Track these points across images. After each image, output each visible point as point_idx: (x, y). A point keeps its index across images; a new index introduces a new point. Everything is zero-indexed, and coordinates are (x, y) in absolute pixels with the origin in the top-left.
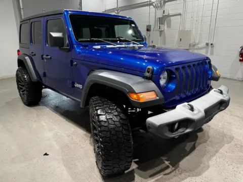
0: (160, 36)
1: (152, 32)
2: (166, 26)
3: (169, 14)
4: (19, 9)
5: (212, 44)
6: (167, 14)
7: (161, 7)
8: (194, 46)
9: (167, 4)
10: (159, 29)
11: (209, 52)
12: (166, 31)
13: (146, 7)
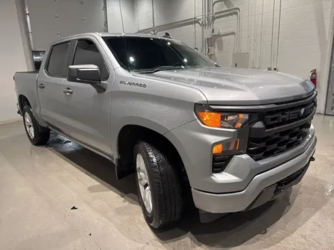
2: (216, 50)
4: (27, 32)
5: (275, 69)
6: (217, 34)
7: (209, 24)
9: (216, 20)
10: (209, 52)
12: (217, 55)
13: (191, 26)
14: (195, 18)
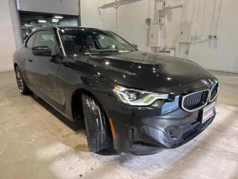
0: (161, 29)
1: (151, 25)
2: (166, 21)
3: (169, 6)
5: (215, 37)
6: (167, 7)
8: (196, 39)
10: (160, 22)
11: (213, 45)
12: (166, 25)
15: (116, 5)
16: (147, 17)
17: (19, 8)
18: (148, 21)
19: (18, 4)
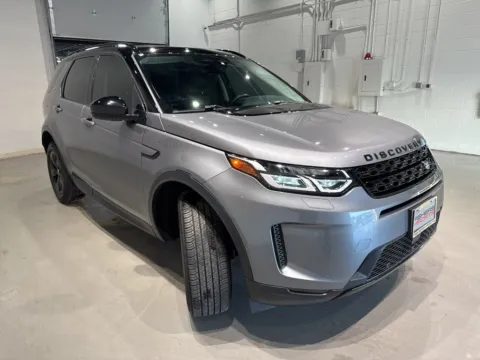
0: (325, 70)
1: (307, 64)
2: (335, 50)
3: (341, 28)
5: (428, 86)
6: (337, 29)
7: (326, 14)
8: (392, 89)
9: (337, 8)
10: (323, 57)
11: (423, 101)
12: (335, 62)
13: (296, 16)
14: (304, 4)
15: (238, 23)
16: (298, 48)
17: (54, 33)
18: (300, 55)
19: (53, 26)
